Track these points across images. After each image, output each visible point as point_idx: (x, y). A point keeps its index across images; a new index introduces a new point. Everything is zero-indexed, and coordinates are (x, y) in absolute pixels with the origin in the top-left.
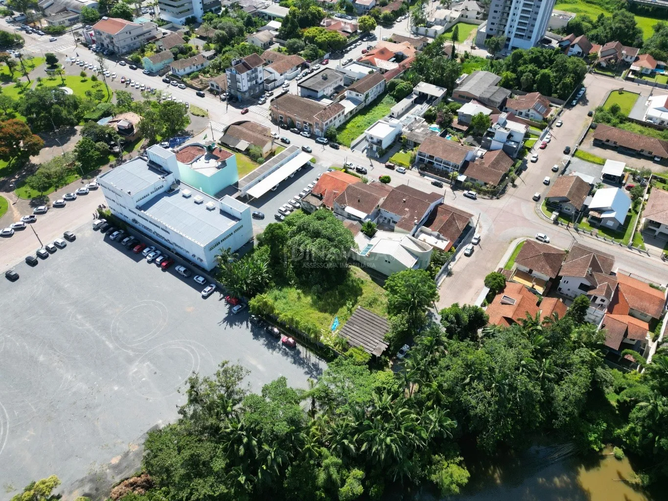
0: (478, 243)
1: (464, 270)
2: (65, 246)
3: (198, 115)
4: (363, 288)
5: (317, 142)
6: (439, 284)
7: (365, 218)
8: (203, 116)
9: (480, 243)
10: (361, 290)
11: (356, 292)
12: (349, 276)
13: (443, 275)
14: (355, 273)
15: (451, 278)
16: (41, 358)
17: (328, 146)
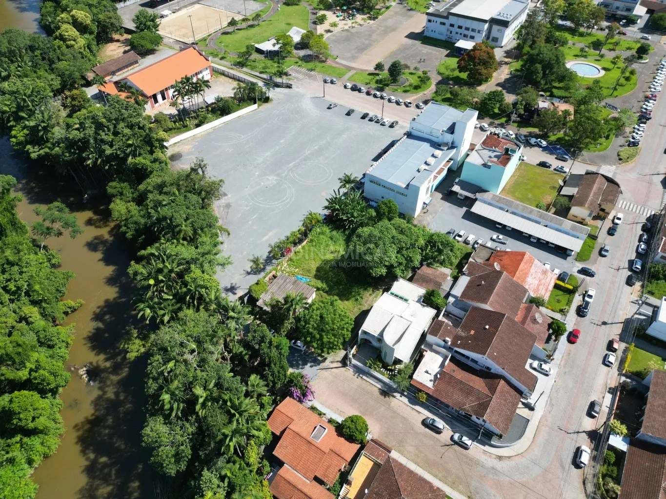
0: (456, 443)
1: (394, 412)
2: (384, 125)
3: (619, 155)
4: (351, 301)
5: (631, 263)
6: (364, 377)
7: (454, 296)
8: (620, 159)
9: (456, 447)
10: (348, 300)
11: (344, 295)
12: (365, 289)
13: (382, 384)
14: (370, 295)
15: (378, 393)
16: (282, 141)
17: (630, 273)
